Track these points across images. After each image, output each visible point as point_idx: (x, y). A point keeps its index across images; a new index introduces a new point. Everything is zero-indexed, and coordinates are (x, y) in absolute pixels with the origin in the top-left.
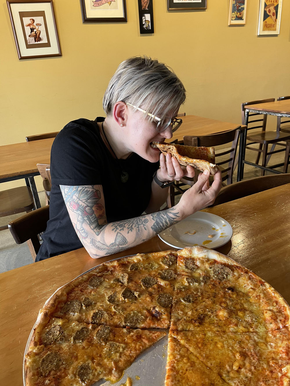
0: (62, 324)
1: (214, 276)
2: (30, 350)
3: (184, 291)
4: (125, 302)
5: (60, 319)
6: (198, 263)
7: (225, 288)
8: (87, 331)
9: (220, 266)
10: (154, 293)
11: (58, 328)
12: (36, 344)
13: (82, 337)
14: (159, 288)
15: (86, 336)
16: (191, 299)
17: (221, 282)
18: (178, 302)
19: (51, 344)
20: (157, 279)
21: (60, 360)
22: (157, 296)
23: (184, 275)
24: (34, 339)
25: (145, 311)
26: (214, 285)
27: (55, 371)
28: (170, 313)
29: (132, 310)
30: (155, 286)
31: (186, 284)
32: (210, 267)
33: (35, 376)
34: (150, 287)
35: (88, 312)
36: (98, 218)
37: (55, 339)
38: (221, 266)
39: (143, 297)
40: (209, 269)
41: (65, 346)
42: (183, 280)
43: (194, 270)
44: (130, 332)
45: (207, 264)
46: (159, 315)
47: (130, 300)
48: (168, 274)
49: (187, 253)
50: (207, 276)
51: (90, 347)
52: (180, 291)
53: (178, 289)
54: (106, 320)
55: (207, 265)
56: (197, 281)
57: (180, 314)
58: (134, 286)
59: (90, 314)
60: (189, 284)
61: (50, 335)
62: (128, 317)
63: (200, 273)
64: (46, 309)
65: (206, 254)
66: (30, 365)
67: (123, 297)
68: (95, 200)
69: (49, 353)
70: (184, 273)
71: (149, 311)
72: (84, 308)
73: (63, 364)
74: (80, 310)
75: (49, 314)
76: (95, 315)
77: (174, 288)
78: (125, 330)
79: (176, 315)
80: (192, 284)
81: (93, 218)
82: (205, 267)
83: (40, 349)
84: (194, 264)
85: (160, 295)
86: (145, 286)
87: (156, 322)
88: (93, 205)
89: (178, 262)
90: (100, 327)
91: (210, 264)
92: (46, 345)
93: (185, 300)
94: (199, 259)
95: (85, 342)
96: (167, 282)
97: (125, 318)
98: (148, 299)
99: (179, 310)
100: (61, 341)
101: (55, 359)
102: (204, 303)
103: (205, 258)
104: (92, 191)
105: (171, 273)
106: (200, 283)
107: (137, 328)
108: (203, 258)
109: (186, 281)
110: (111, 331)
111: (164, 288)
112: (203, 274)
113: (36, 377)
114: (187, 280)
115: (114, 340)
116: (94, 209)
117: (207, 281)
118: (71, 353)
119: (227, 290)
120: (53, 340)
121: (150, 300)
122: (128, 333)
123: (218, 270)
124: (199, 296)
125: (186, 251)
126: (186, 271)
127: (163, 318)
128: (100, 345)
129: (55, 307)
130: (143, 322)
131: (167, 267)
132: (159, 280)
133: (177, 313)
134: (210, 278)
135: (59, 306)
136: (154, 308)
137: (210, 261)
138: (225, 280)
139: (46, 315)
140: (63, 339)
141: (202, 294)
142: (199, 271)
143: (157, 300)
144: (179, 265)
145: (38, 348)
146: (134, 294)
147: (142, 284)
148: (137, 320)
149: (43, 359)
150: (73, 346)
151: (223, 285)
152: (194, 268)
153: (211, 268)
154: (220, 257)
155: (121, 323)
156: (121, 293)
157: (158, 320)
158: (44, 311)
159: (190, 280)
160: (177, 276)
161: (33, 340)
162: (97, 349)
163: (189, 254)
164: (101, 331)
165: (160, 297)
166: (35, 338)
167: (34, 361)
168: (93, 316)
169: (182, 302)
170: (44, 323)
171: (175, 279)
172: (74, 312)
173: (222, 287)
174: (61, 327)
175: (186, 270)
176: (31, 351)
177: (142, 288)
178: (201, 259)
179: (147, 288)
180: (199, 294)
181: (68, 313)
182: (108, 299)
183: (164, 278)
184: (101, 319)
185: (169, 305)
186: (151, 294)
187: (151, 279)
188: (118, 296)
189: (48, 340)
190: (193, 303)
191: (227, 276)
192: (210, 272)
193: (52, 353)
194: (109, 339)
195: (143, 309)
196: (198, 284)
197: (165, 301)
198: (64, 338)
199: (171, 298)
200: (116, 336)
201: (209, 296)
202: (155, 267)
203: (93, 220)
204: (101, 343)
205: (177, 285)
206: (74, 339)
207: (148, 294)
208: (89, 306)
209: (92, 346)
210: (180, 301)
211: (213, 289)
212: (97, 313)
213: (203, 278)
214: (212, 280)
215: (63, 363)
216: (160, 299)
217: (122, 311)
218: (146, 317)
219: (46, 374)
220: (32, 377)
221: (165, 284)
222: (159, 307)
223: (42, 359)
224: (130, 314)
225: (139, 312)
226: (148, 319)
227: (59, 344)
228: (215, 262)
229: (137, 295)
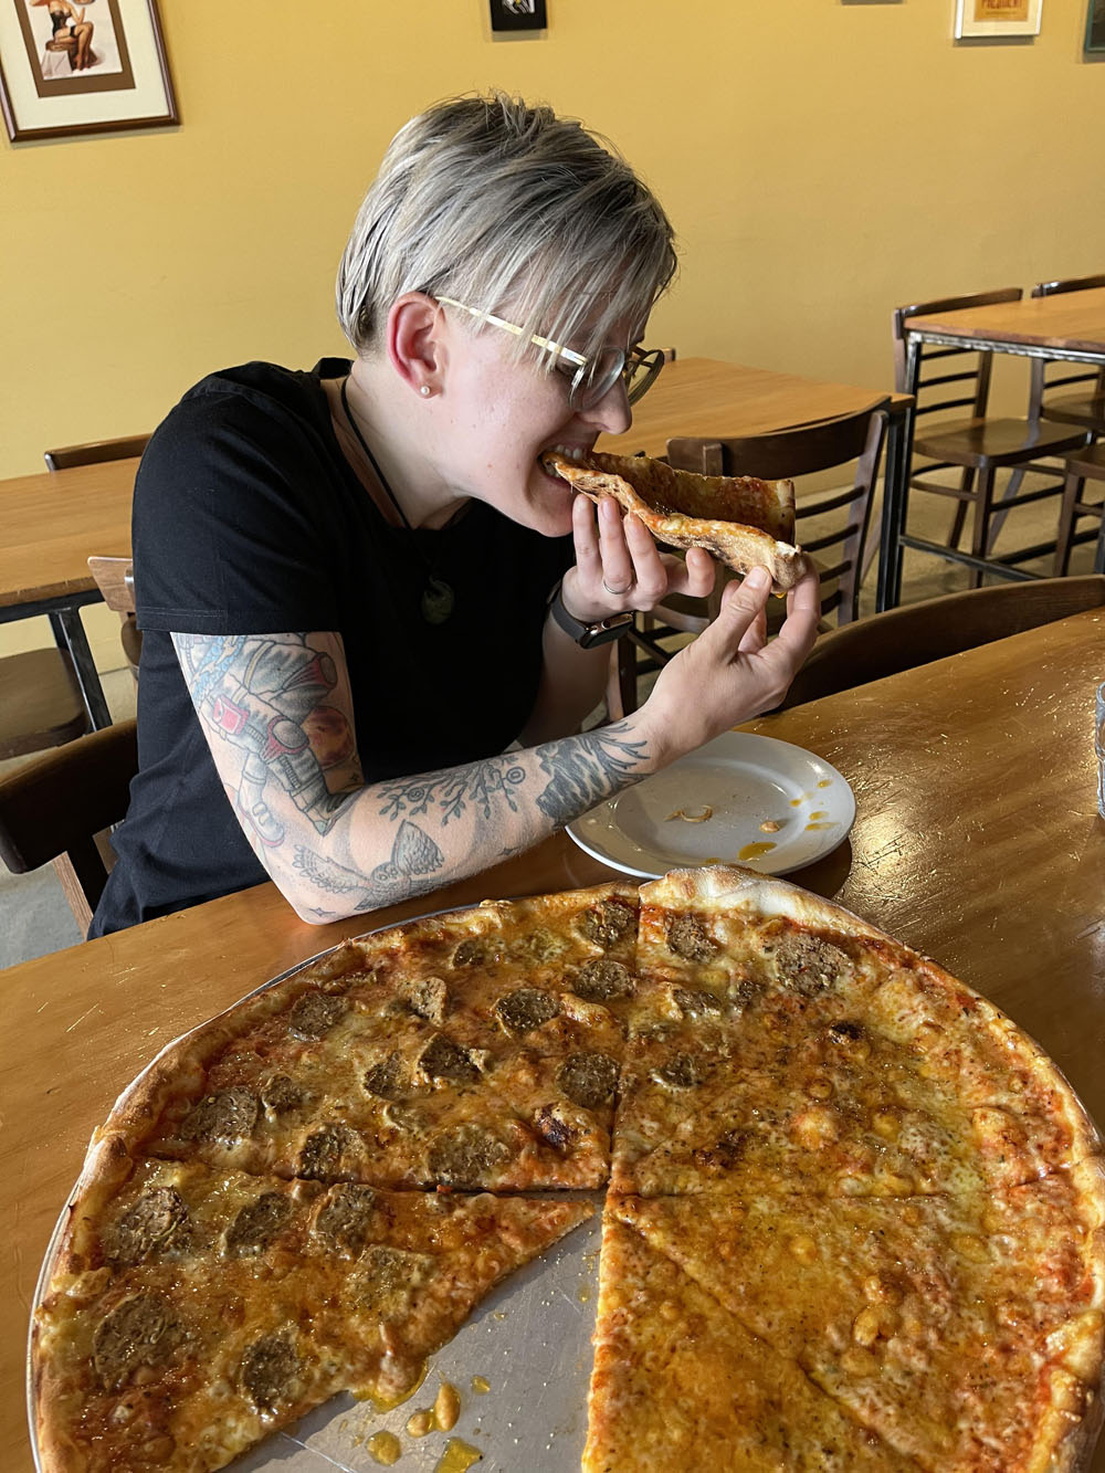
0: (183, 1181)
1: (782, 982)
2: (54, 1289)
3: (666, 1041)
4: (433, 1089)
5: (177, 1164)
6: (720, 932)
7: (823, 1025)
8: (280, 1209)
9: (806, 942)
10: (547, 1054)
11: (166, 1199)
12: (76, 1266)
13: (261, 1231)
14: (566, 1032)
15: (276, 1226)
16: (693, 1071)
17: (807, 1003)
18: (642, 1085)
19: (136, 1263)
20: (561, 998)
21: (175, 1325)
22: (557, 1065)
23: (666, 980)
24: (72, 1244)
25: (511, 1125)
26: (780, 1015)
27: (154, 1368)
28: (611, 1131)
29: (461, 1122)
30: (553, 1025)
31: (674, 1014)
32: (768, 945)
33: (72, 1389)
34: (532, 1029)
35: (287, 1134)
36: (328, 764)
37: (156, 1245)
38: (810, 941)
39: (503, 1070)
40: (762, 953)
41: (194, 1268)
42: (660, 1000)
43: (706, 959)
44: (450, 1208)
45: (754, 936)
46: (567, 1137)
47: (454, 1083)
48: (602, 978)
49: (677, 895)
50: (755, 983)
51: (295, 1269)
52: (651, 1041)
53: (640, 1034)
54: (359, 1163)
55: (754, 940)
56: (714, 1003)
57: (648, 1133)
58: (469, 1026)
59: (293, 1140)
60: (686, 1016)
61: (136, 1226)
62: (443, 1148)
63: (727, 972)
64: (118, 1127)
65: (751, 895)
66: (55, 1349)
67: (427, 1070)
68: (313, 694)
69: (129, 1297)
70: (665, 973)
71: (526, 1123)
72: (271, 1118)
73: (183, 1340)
74: (255, 1127)
75: (129, 1147)
76: (315, 1143)
77: (626, 1032)
78: (431, 1201)
79: (633, 1134)
80: (694, 1015)
81: (305, 767)
82: (747, 946)
83: (94, 1285)
84: (703, 934)
85: (570, 1059)
86: (512, 1027)
87: (555, 1166)
88: (306, 712)
89: (641, 930)
90: (334, 1191)
91: (768, 933)
92: (117, 1267)
93: (667, 1078)
94: (724, 916)
95: (274, 1250)
96: (599, 1010)
97: (432, 1152)
98: (524, 1077)
99: (643, 1117)
100: (177, 1248)
101: (155, 1322)
102: (743, 1086)
103: (747, 913)
104: (300, 658)
105: (616, 973)
106: (726, 1011)
107: (480, 1190)
108: (737, 911)
109: (674, 1004)
110: (376, 1205)
111: (586, 1030)
112: (738, 975)
113: (79, 1394)
114: (675, 1000)
115: (389, 1241)
116: (307, 728)
117: (755, 1002)
118: (217, 1297)
119: (830, 1032)
120: (148, 1246)
121: (532, 1082)
122: (444, 1209)
123: (799, 957)
124: (725, 1061)
125: (673, 887)
126: (675, 963)
127: (582, 1150)
128: (335, 1262)
129: (156, 1118)
130: (504, 1168)
131: (600, 951)
132: (567, 1000)
133: (637, 1127)
134: (765, 987)
135: (171, 1113)
136: (547, 1110)
137: (768, 924)
138: (823, 994)
139: (117, 1149)
140: (185, 1242)
141: (734, 1051)
142: (724, 963)
143: (560, 1080)
144: (646, 941)
145: (85, 1281)
146: (467, 1058)
147: (499, 1018)
148: (481, 1158)
149: (106, 1325)
150: (225, 1266)
151: (818, 1013)
152: (703, 952)
153: (769, 950)
154: (807, 904)
155: (416, 1172)
156: (419, 1057)
157: (564, 1157)
158: (112, 1132)
159: (688, 1000)
160: (638, 983)
161: (66, 1249)
162: (319, 1277)
163: (685, 898)
164: (337, 1205)
165: (571, 1067)
166: (72, 1240)
167: (70, 1333)
168: (307, 1149)
169: (656, 1084)
170: (111, 1181)
171: (629, 994)
172: (232, 1135)
173: (814, 1021)
174: (179, 1195)
175: (674, 960)
176: (59, 1294)
177: (499, 1034)
178: (731, 915)
179: (520, 1033)
180: (724, 1051)
181: (208, 1138)
182: (368, 1079)
183: (586, 994)
184: (339, 1158)
185: (604, 1098)
186: (534, 1059)
187: (536, 996)
188: (404, 1069)
189: (125, 1247)
190: (699, 1089)
191: (832, 978)
192: (766, 964)
193: (140, 1299)
194: (370, 1235)
195: (501, 1114)
196: (718, 1013)
197: (591, 1083)
198: (190, 1238)
199: (614, 1071)
200: (396, 1222)
201: (762, 1058)
202: (551, 950)
203: (305, 772)
204: (339, 1251)
205: (637, 1021)
206: (231, 1241)
207: (524, 1057)
208: (290, 1108)
209: (301, 1267)
210: (650, 1080)
211: (779, 1029)
212: (322, 1136)
213: (740, 990)
214: (772, 995)
215: (184, 1336)
216: (573, 1077)
217: (423, 1127)
218: (516, 1148)
219: (116, 1381)
220: (63, 1397)
221: (592, 1018)
222: (567, 1106)
223: (102, 1322)
224: (450, 1136)
225: (486, 1129)
226: (523, 1153)
227: (173, 1260)
228: (786, 924)
229: (479, 1063)
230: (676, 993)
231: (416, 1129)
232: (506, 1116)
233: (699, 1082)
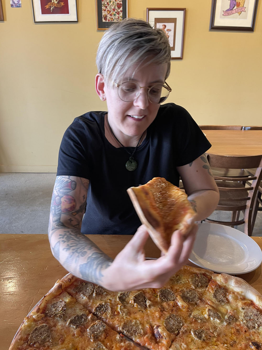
0: (69, 301)
1: (243, 321)
2: (31, 314)
3: (200, 323)
4: (134, 306)
5: (70, 296)
6: (230, 297)
7: (249, 340)
8: (85, 320)
10: (166, 310)
11: (63, 304)
12: (38, 311)
13: (78, 323)
14: (174, 306)
15: (81, 324)
16: (203, 335)
17: (248, 331)
18: (187, 332)
19: (50, 317)
20: (177, 296)
21: (49, 336)
22: (167, 315)
23: (208, 304)
24: (40, 305)
25: (147, 326)
26: (238, 330)
27: (40, 344)
28: (173, 341)
29: (136, 319)
30: (171, 303)
31: (206, 316)
32: (243, 307)
33: (22, 340)
34: (165, 301)
35: (96, 301)
36: (63, 211)
37: (56, 314)
38: (256, 312)
39: (153, 309)
40: (240, 309)
41: (60, 324)
42: (204, 310)
43: (223, 304)
44: (121, 341)
45: (240, 303)
46: (159, 337)
47: (139, 307)
48: (191, 295)
49: (222, 281)
50: (234, 317)
51: (80, 337)
52: (196, 321)
53: (194, 317)
54: (107, 317)
55: (240, 304)
56: (219, 318)
57: (182, 347)
58: (150, 293)
59: (96, 304)
60: (209, 318)
61: (54, 308)
62: (128, 324)
63: (227, 310)
64: (62, 282)
65: (243, 290)
66: (24, 328)
67: (134, 300)
68: (67, 191)
69: (44, 324)
70: (209, 302)
71: (152, 327)
72: (94, 295)
73: (49, 341)
74: (90, 295)
75: (63, 287)
76: (101, 306)
77: (191, 314)
78: (118, 337)
79: (178, 346)
80: (212, 319)
81: (58, 210)
82: (237, 305)
83: (39, 317)
84: (225, 296)
85: (171, 315)
86: (161, 298)
87: (153, 344)
88: (63, 195)
89: (208, 287)
90: (97, 322)
91: (245, 304)
92: (46, 315)
93: (195, 334)
94: (234, 293)
95: (78, 329)
96: (185, 305)
97: (125, 323)
98: (157, 314)
99: (183, 342)
100: (59, 318)
101: (46, 333)
102: (216, 347)
103: (240, 295)
104: (67, 181)
105: (195, 296)
106: (222, 322)
107: (132, 340)
108: (238, 293)
109: (207, 313)
110: (105, 331)
111: (179, 309)
112: (230, 313)
113: (22, 342)
114: (208, 312)
115: (103, 342)
116: (62, 200)
117: (232, 323)
118: (61, 335)
119: (250, 343)
120: (54, 314)
121: (158, 316)
122: (120, 341)
123: (251, 316)
124: (214, 337)
125: (221, 278)
126: (213, 301)
127: (162, 343)
128: (89, 340)
129: (71, 283)
130: (140, 338)
131: (194, 288)
132: (178, 298)
133: (180, 344)
134: (237, 320)
135: (75, 283)
136: (158, 327)
137: (246, 301)
138: (254, 330)
139: (60, 287)
140: (61, 317)
141: (219, 335)
142: (228, 307)
143: (166, 319)
144: (208, 290)
145: (38, 315)
146: (145, 302)
147: (159, 294)
148: (135, 331)
149: (36, 328)
150: (66, 328)
151: (250, 335)
152: (223, 301)
153: (243, 309)
154: (260, 300)
155: (119, 326)
156: (134, 296)
157: (157, 343)
159: (212, 314)
160: (200, 302)
162: (84, 342)
163: (224, 283)
164: (96, 326)
165: (170, 317)
166: (41, 304)
167: (29, 326)
168: (98, 307)
169: (191, 334)
170: (55, 294)
171: (196, 304)
172: (84, 295)
173: (247, 337)
174: (66, 305)
175: (214, 300)
176: (31, 316)
177: (157, 299)
178: (236, 293)
179: (162, 301)
180: (215, 334)
181: (80, 293)
182: (120, 295)
183: (184, 298)
184: (104, 313)
185: (175, 331)
186: (162, 310)
187: (171, 293)
188: (130, 296)
189: (50, 311)
190: (203, 342)
191: (259, 326)
192: (241, 313)
193: (46, 326)
194: (100, 338)
196: (219, 321)
197: (173, 325)
198: (64, 317)
199: (181, 324)
200: (107, 338)
201: (226, 341)
202: (181, 281)
203: (58, 211)
204: (91, 338)
205: (195, 313)
206: (71, 322)
207: (160, 308)
208: (100, 294)
209: (81, 337)
210: (190, 332)
211: (235, 335)
212: (103, 305)
213: (229, 318)
214: (238, 323)
216: (170, 320)
217: (126, 315)
218: (145, 333)
219: (31, 343)
220: (18, 341)
221: (183, 306)
222: (163, 328)
224: (131, 321)
225: (141, 324)
226: (146, 336)
227: (57, 320)
228: (252, 303)
229: (148, 304)
230: (209, 310)
231: (124, 315)
232: (147, 323)
233: (204, 340)
